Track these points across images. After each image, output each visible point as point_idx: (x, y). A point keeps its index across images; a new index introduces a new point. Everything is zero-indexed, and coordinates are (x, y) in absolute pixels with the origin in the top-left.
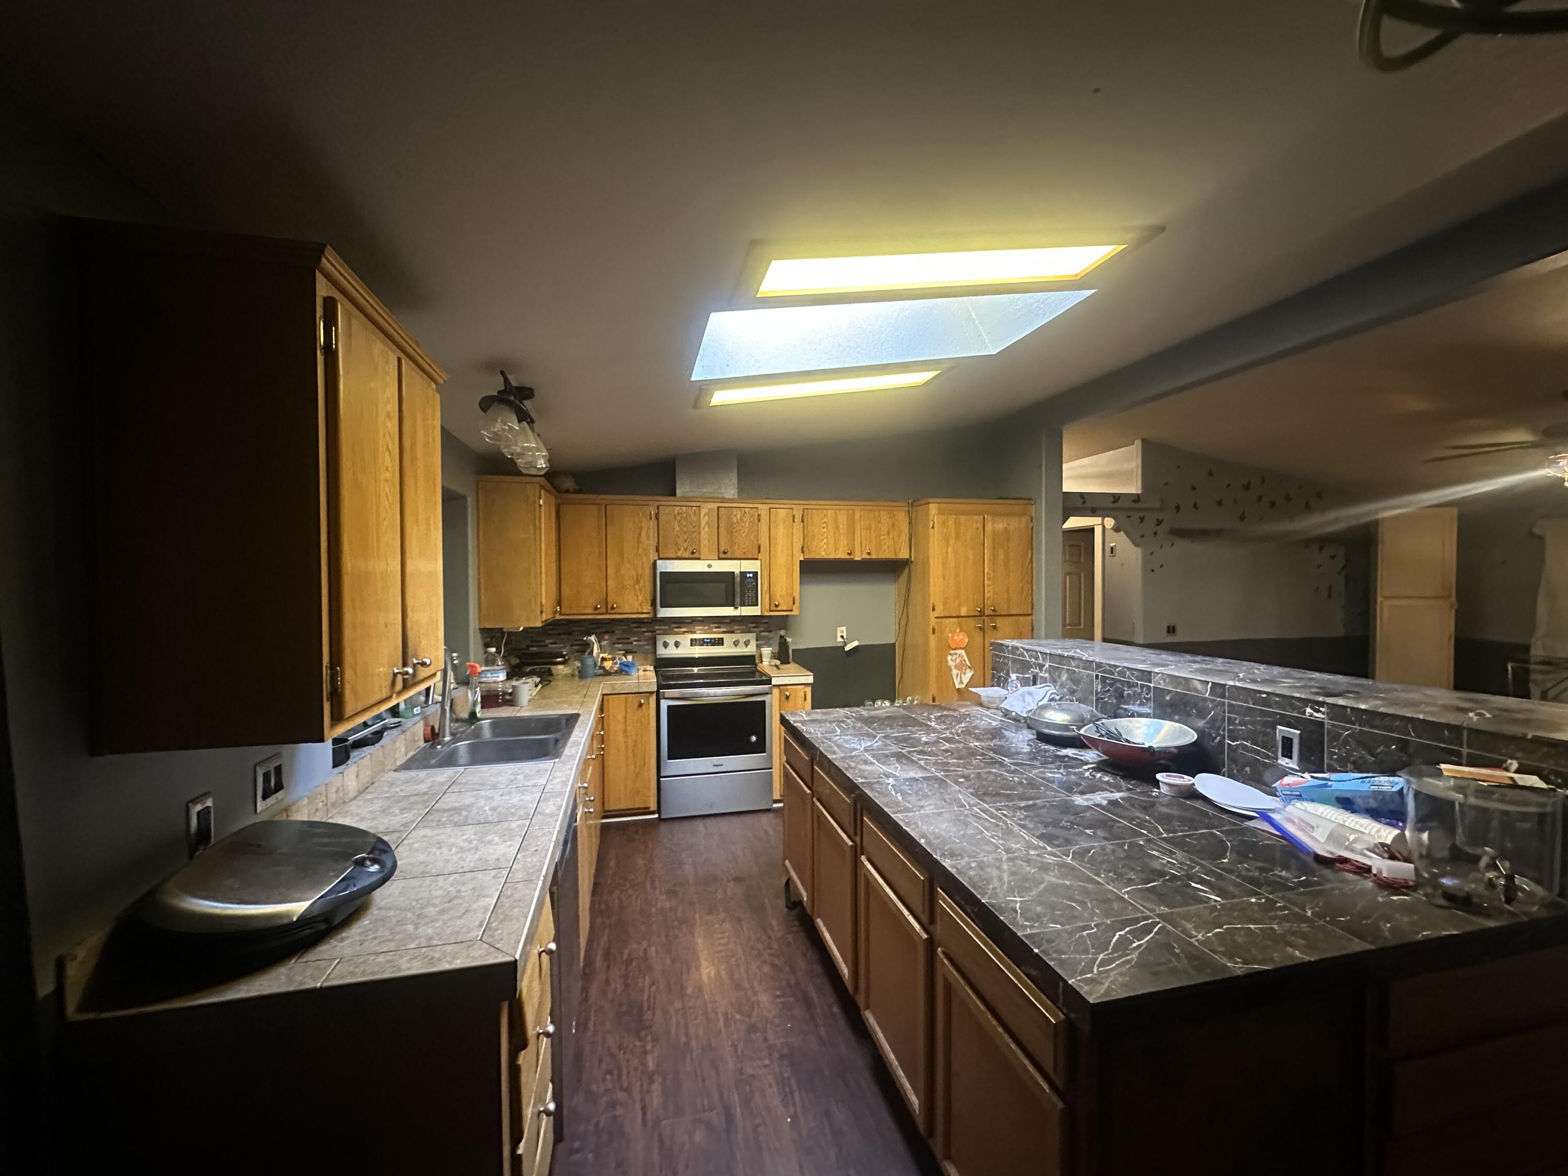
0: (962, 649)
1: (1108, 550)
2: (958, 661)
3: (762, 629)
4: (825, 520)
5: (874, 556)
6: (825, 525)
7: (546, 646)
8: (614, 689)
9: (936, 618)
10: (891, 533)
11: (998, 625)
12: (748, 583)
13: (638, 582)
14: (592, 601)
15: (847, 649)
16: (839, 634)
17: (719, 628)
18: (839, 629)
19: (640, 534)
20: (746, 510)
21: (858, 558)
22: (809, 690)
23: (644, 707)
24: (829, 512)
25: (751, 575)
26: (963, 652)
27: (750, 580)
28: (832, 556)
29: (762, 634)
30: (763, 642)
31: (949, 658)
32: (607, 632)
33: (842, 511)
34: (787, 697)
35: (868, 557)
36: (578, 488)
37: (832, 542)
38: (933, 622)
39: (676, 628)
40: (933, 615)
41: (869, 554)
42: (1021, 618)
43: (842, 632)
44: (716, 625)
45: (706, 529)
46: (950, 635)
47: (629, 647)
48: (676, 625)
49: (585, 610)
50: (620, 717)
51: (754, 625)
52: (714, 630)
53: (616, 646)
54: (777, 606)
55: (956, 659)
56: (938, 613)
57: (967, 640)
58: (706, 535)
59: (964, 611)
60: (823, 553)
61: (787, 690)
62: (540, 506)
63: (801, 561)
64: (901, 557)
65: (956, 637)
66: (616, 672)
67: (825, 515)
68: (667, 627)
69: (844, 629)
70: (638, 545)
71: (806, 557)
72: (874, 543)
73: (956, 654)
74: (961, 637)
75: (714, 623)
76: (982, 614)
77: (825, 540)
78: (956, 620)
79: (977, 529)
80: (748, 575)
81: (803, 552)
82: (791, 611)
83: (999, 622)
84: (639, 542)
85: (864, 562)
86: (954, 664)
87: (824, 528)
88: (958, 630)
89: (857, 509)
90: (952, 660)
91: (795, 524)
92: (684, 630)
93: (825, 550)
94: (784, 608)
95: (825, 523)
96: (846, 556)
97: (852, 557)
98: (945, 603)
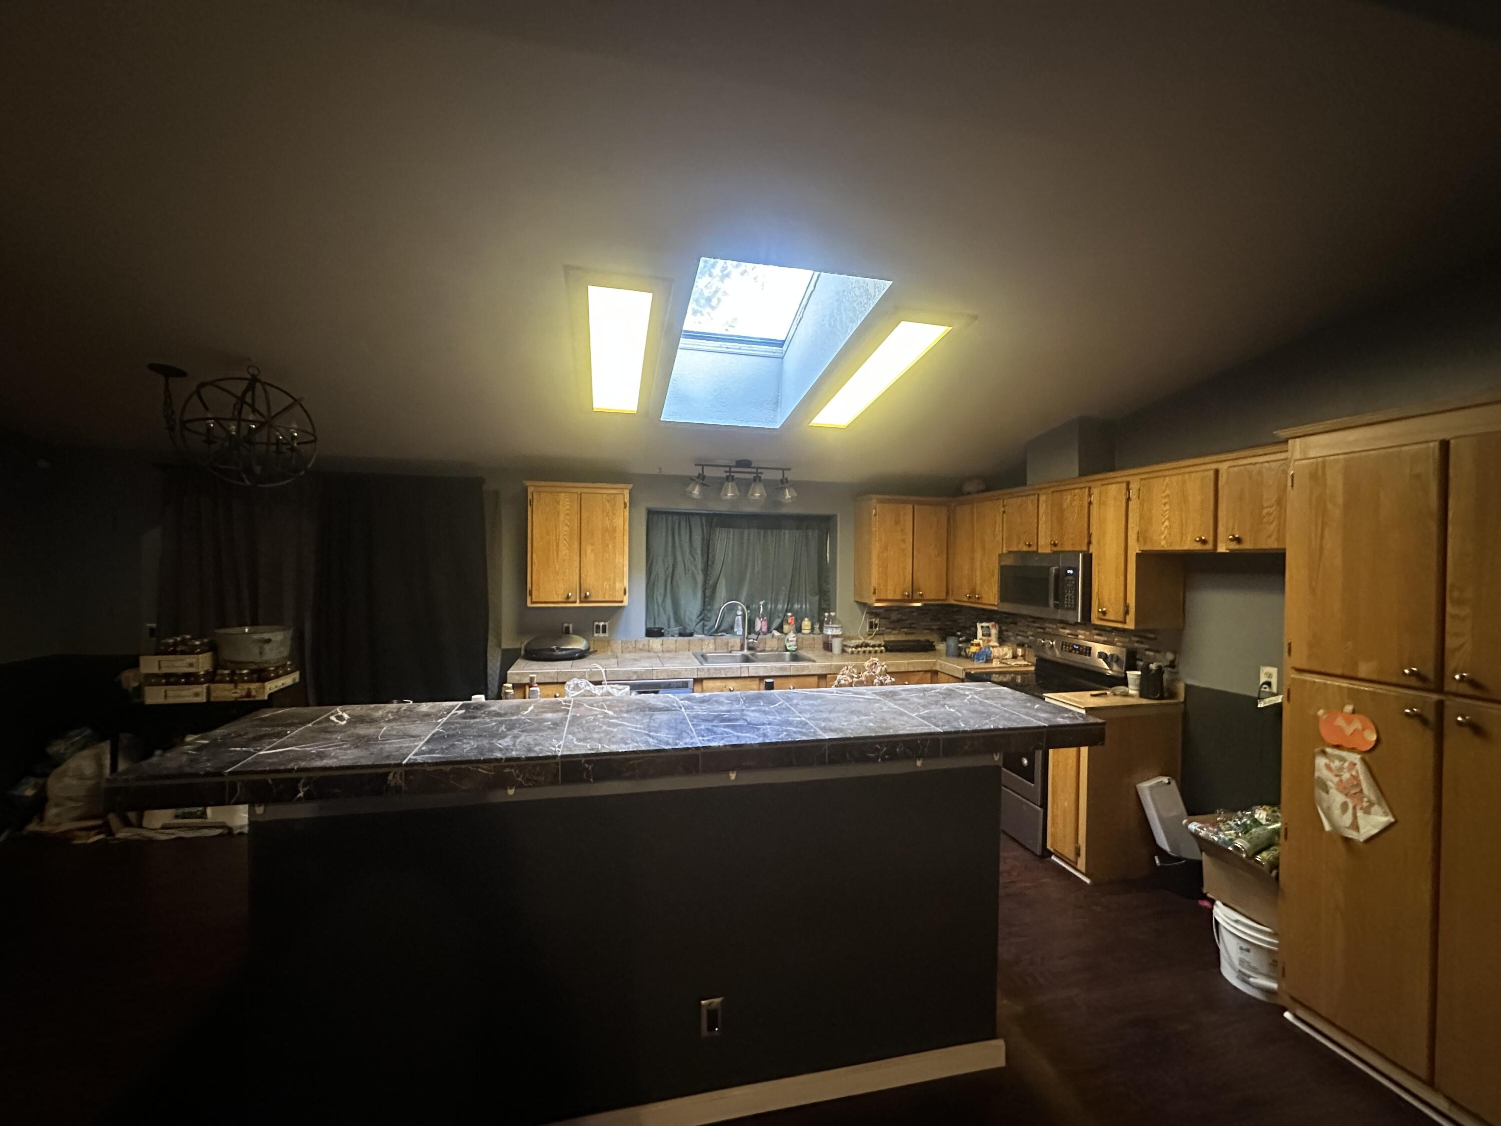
0: (1360, 753)
2: (1346, 776)
4: (1168, 492)
5: (1247, 545)
6: (1166, 500)
9: (1295, 670)
13: (993, 575)
15: (1261, 705)
16: (1264, 679)
19: (995, 528)
20: (1076, 491)
21: (1222, 549)
24: (1174, 478)
26: (1356, 758)
27: (1070, 578)
28: (1177, 547)
31: (1321, 761)
33: (1193, 475)
35: (1238, 546)
37: (1177, 527)
41: (1241, 541)
43: (1270, 676)
45: (1044, 520)
46: (1321, 712)
49: (963, 597)
54: (1104, 613)
55: (1341, 769)
56: (1300, 659)
57: (1374, 738)
58: (1043, 525)
59: (1367, 669)
60: (1163, 543)
63: (1137, 554)
65: (1341, 722)
67: (1167, 485)
69: (1274, 671)
70: (994, 540)
71: (1145, 548)
72: (1246, 526)
73: (1343, 760)
74: (1359, 725)
77: (1166, 523)
78: (1344, 683)
81: (1139, 541)
84: (994, 536)
85: (1232, 555)
86: (1336, 779)
87: (1165, 504)
88: (1349, 708)
89: (1223, 467)
90: (1328, 767)
91: (1130, 503)
92: (1068, 631)
93: (1165, 537)
94: (1113, 618)
95: (1168, 496)
96: (1198, 547)
97: (1209, 547)
98: (1314, 643)
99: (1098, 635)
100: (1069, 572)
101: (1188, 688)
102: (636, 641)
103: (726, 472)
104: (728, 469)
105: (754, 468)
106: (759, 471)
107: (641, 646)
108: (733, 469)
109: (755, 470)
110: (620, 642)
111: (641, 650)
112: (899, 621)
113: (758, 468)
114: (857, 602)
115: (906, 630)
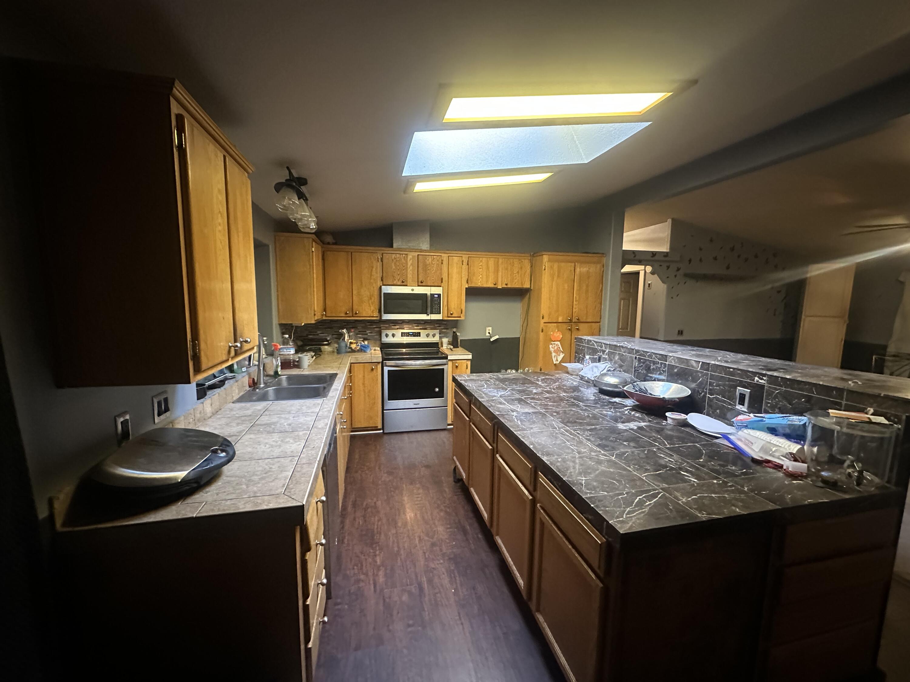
0: (559, 341)
1: (647, 285)
2: (556, 348)
3: (442, 328)
4: (481, 264)
5: (509, 286)
6: (481, 267)
7: (318, 335)
8: (357, 360)
9: (545, 323)
10: (520, 271)
11: (581, 328)
12: (435, 300)
13: (371, 299)
14: (344, 309)
15: (492, 340)
16: (487, 332)
17: (418, 326)
18: (488, 328)
19: (372, 270)
20: (435, 257)
21: (500, 287)
22: (469, 363)
23: (375, 371)
24: (484, 259)
25: (437, 296)
26: (559, 343)
28: (485, 286)
29: (443, 330)
30: (443, 335)
31: (551, 346)
32: (353, 328)
33: (491, 259)
34: (457, 367)
35: (506, 286)
36: (334, 241)
37: (485, 277)
38: (542, 325)
39: (393, 326)
40: (543, 321)
41: (506, 284)
42: (593, 324)
43: (489, 330)
44: (416, 325)
45: (411, 268)
46: (552, 333)
47: (365, 336)
48: (393, 324)
49: (340, 314)
50: (361, 376)
51: (438, 325)
52: (415, 327)
53: (359, 335)
54: (451, 314)
55: (554, 347)
56: (546, 320)
57: (562, 336)
58: (411, 272)
59: (560, 320)
60: (479, 284)
61: (457, 363)
62: (313, 251)
63: (466, 288)
64: (525, 287)
65: (555, 334)
66: (358, 351)
67: (481, 261)
68: (387, 326)
69: (490, 328)
70: (371, 277)
71: (470, 286)
72: (509, 279)
73: (555, 344)
74: (558, 334)
75: (415, 324)
76: (571, 321)
77: (481, 276)
78: (555, 324)
79: (571, 271)
80: (435, 296)
81: (467, 283)
82: (460, 317)
83: (582, 326)
84: (371, 275)
85: (503, 289)
86: (553, 350)
87: (480, 268)
88: (557, 330)
90: (552, 347)
91: (463, 266)
93: (480, 282)
94: (456, 316)
95: (481, 265)
96: (492, 286)
97: (496, 286)
98: (550, 314)
99: (416, 326)
114: (280, 324)
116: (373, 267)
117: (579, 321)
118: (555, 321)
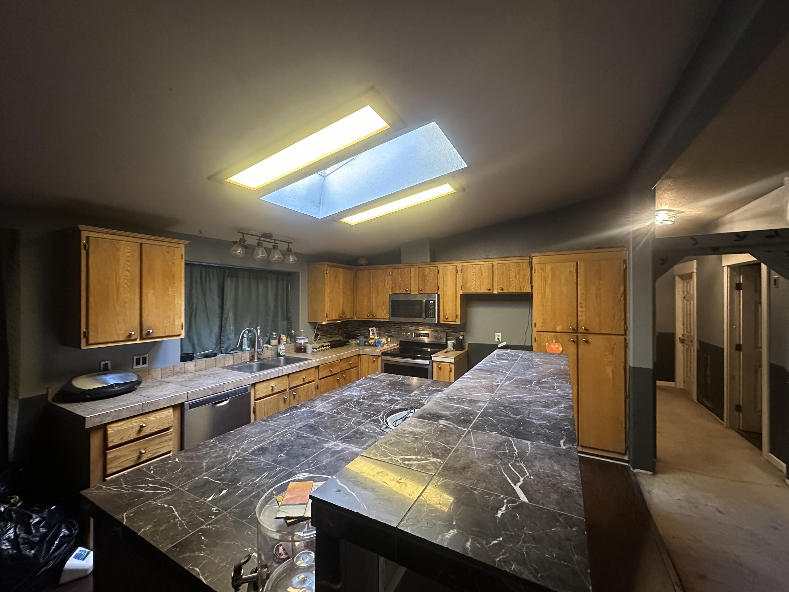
4: (474, 271)
5: (505, 291)
6: (474, 274)
8: (364, 352)
9: (537, 331)
10: (517, 276)
11: (590, 340)
12: (430, 306)
13: (384, 305)
14: (366, 313)
16: (496, 337)
17: (430, 328)
18: (497, 334)
19: (385, 283)
20: (432, 268)
21: (495, 292)
24: (477, 266)
27: (431, 304)
28: (479, 291)
32: (383, 327)
33: (485, 265)
34: (440, 368)
35: (501, 291)
37: (479, 283)
38: (535, 334)
40: (535, 330)
41: (502, 289)
43: (499, 336)
44: (428, 327)
45: (413, 279)
46: (547, 344)
47: (390, 334)
48: (410, 326)
49: (364, 316)
52: (428, 329)
53: (386, 333)
54: (447, 319)
56: (539, 328)
57: (562, 349)
58: (413, 282)
59: (559, 329)
60: (473, 290)
61: (440, 364)
62: (327, 273)
63: (461, 294)
64: (525, 291)
65: (552, 346)
67: (474, 268)
68: (406, 326)
69: (500, 334)
70: (384, 288)
71: (464, 292)
72: (505, 284)
74: (557, 346)
76: (575, 331)
77: (474, 282)
78: (552, 334)
81: (462, 289)
82: (455, 322)
83: (591, 338)
84: (384, 286)
85: (499, 294)
87: (473, 275)
88: (554, 341)
89: (495, 263)
91: (457, 274)
92: (414, 328)
93: (474, 288)
94: (451, 320)
95: (474, 272)
96: (487, 291)
97: (491, 291)
98: (544, 322)
100: (431, 302)
101: (469, 344)
102: (173, 366)
103: (257, 240)
104: (258, 238)
105: (273, 239)
106: (276, 242)
107: (178, 370)
108: (261, 239)
109: (273, 241)
110: (160, 369)
111: (178, 373)
112: (327, 331)
113: (275, 240)
114: (309, 323)
115: (329, 336)
116: (385, 280)
117: (587, 332)
118: (551, 331)
